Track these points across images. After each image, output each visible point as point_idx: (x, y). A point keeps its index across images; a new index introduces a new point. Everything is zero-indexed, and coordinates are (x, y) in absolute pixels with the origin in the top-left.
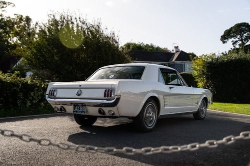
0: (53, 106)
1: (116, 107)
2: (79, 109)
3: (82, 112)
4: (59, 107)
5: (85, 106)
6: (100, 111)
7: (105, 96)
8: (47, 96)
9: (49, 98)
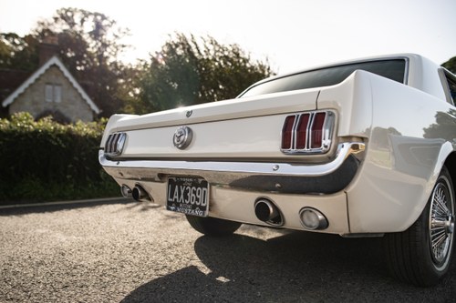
0: (120, 182)
1: (340, 196)
2: (186, 197)
3: (194, 207)
4: (132, 185)
5: (204, 184)
6: (261, 210)
7: (286, 144)
8: (101, 153)
9: (109, 158)
